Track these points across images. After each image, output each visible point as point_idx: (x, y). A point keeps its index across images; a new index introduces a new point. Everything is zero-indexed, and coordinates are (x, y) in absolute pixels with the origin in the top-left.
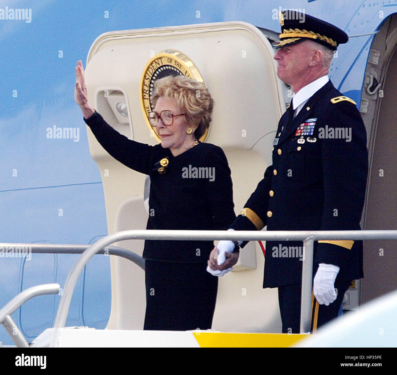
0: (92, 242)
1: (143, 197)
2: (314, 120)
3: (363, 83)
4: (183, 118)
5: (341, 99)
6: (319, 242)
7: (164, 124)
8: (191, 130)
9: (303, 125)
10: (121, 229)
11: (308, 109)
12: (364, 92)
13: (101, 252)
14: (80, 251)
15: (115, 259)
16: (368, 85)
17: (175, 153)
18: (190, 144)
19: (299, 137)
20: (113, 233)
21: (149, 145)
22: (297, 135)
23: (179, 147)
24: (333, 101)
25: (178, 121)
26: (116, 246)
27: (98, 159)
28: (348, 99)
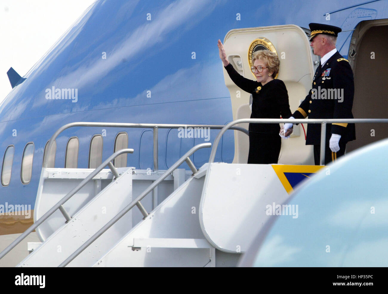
0: (226, 124)
1: (249, 103)
2: (330, 69)
3: (349, 52)
4: (268, 69)
5: (342, 59)
6: (333, 124)
7: (258, 71)
8: (270, 74)
9: (325, 71)
10: (239, 118)
11: (328, 64)
12: (349, 56)
13: (230, 128)
14: (221, 128)
15: (236, 132)
16: (351, 53)
17: (263, 84)
18: (270, 79)
19: (323, 77)
20: (235, 120)
21: (254, 81)
22: (322, 76)
23: (265, 82)
24: (338, 60)
25: (265, 70)
26: (237, 126)
27: (229, 87)
28: (345, 59)
